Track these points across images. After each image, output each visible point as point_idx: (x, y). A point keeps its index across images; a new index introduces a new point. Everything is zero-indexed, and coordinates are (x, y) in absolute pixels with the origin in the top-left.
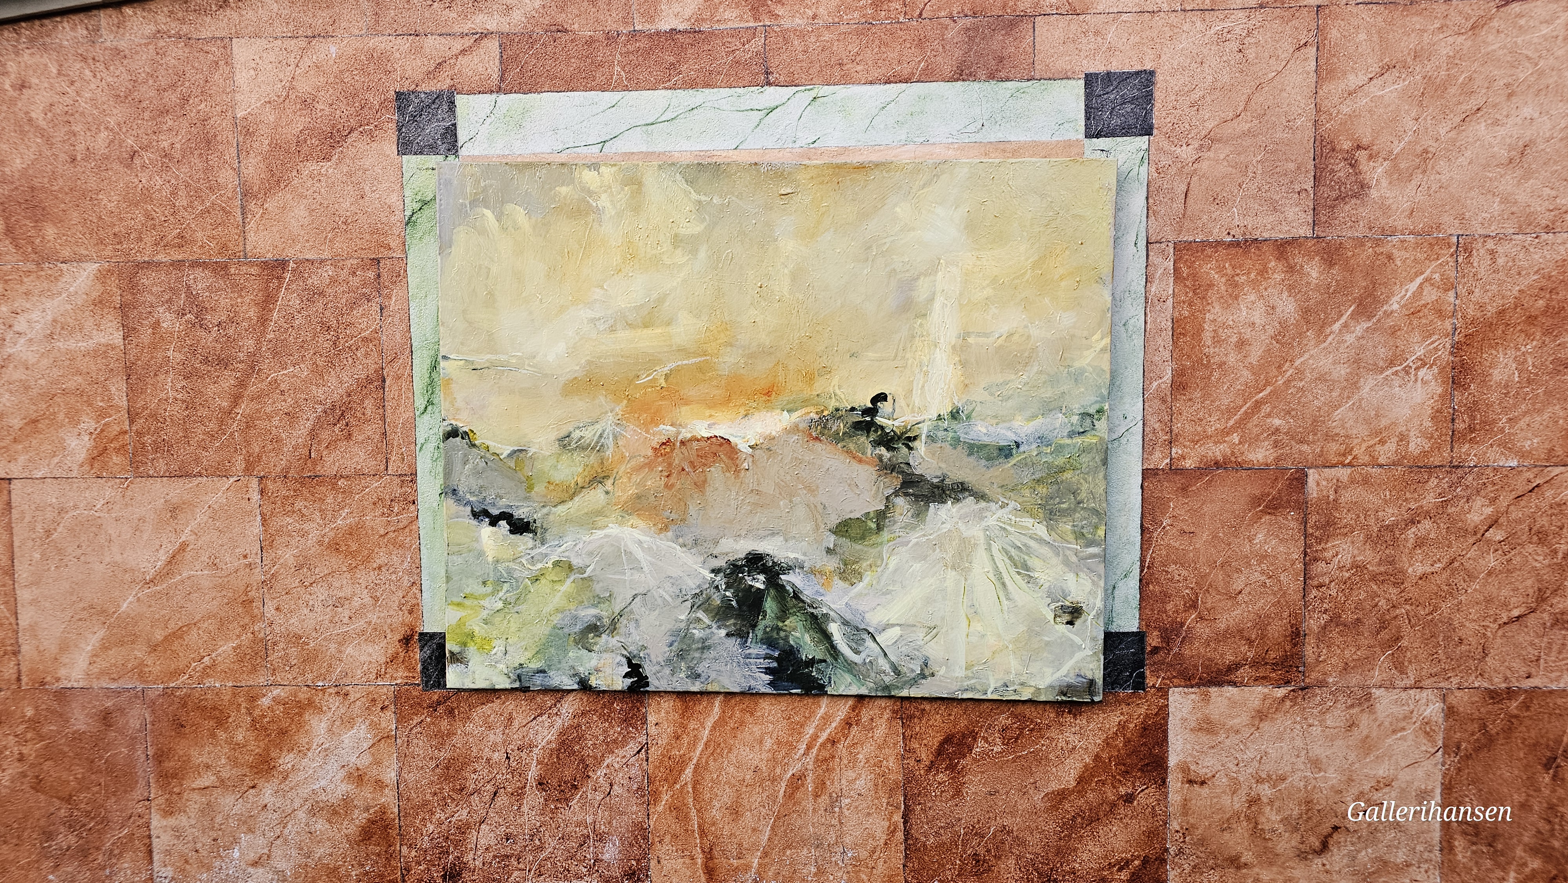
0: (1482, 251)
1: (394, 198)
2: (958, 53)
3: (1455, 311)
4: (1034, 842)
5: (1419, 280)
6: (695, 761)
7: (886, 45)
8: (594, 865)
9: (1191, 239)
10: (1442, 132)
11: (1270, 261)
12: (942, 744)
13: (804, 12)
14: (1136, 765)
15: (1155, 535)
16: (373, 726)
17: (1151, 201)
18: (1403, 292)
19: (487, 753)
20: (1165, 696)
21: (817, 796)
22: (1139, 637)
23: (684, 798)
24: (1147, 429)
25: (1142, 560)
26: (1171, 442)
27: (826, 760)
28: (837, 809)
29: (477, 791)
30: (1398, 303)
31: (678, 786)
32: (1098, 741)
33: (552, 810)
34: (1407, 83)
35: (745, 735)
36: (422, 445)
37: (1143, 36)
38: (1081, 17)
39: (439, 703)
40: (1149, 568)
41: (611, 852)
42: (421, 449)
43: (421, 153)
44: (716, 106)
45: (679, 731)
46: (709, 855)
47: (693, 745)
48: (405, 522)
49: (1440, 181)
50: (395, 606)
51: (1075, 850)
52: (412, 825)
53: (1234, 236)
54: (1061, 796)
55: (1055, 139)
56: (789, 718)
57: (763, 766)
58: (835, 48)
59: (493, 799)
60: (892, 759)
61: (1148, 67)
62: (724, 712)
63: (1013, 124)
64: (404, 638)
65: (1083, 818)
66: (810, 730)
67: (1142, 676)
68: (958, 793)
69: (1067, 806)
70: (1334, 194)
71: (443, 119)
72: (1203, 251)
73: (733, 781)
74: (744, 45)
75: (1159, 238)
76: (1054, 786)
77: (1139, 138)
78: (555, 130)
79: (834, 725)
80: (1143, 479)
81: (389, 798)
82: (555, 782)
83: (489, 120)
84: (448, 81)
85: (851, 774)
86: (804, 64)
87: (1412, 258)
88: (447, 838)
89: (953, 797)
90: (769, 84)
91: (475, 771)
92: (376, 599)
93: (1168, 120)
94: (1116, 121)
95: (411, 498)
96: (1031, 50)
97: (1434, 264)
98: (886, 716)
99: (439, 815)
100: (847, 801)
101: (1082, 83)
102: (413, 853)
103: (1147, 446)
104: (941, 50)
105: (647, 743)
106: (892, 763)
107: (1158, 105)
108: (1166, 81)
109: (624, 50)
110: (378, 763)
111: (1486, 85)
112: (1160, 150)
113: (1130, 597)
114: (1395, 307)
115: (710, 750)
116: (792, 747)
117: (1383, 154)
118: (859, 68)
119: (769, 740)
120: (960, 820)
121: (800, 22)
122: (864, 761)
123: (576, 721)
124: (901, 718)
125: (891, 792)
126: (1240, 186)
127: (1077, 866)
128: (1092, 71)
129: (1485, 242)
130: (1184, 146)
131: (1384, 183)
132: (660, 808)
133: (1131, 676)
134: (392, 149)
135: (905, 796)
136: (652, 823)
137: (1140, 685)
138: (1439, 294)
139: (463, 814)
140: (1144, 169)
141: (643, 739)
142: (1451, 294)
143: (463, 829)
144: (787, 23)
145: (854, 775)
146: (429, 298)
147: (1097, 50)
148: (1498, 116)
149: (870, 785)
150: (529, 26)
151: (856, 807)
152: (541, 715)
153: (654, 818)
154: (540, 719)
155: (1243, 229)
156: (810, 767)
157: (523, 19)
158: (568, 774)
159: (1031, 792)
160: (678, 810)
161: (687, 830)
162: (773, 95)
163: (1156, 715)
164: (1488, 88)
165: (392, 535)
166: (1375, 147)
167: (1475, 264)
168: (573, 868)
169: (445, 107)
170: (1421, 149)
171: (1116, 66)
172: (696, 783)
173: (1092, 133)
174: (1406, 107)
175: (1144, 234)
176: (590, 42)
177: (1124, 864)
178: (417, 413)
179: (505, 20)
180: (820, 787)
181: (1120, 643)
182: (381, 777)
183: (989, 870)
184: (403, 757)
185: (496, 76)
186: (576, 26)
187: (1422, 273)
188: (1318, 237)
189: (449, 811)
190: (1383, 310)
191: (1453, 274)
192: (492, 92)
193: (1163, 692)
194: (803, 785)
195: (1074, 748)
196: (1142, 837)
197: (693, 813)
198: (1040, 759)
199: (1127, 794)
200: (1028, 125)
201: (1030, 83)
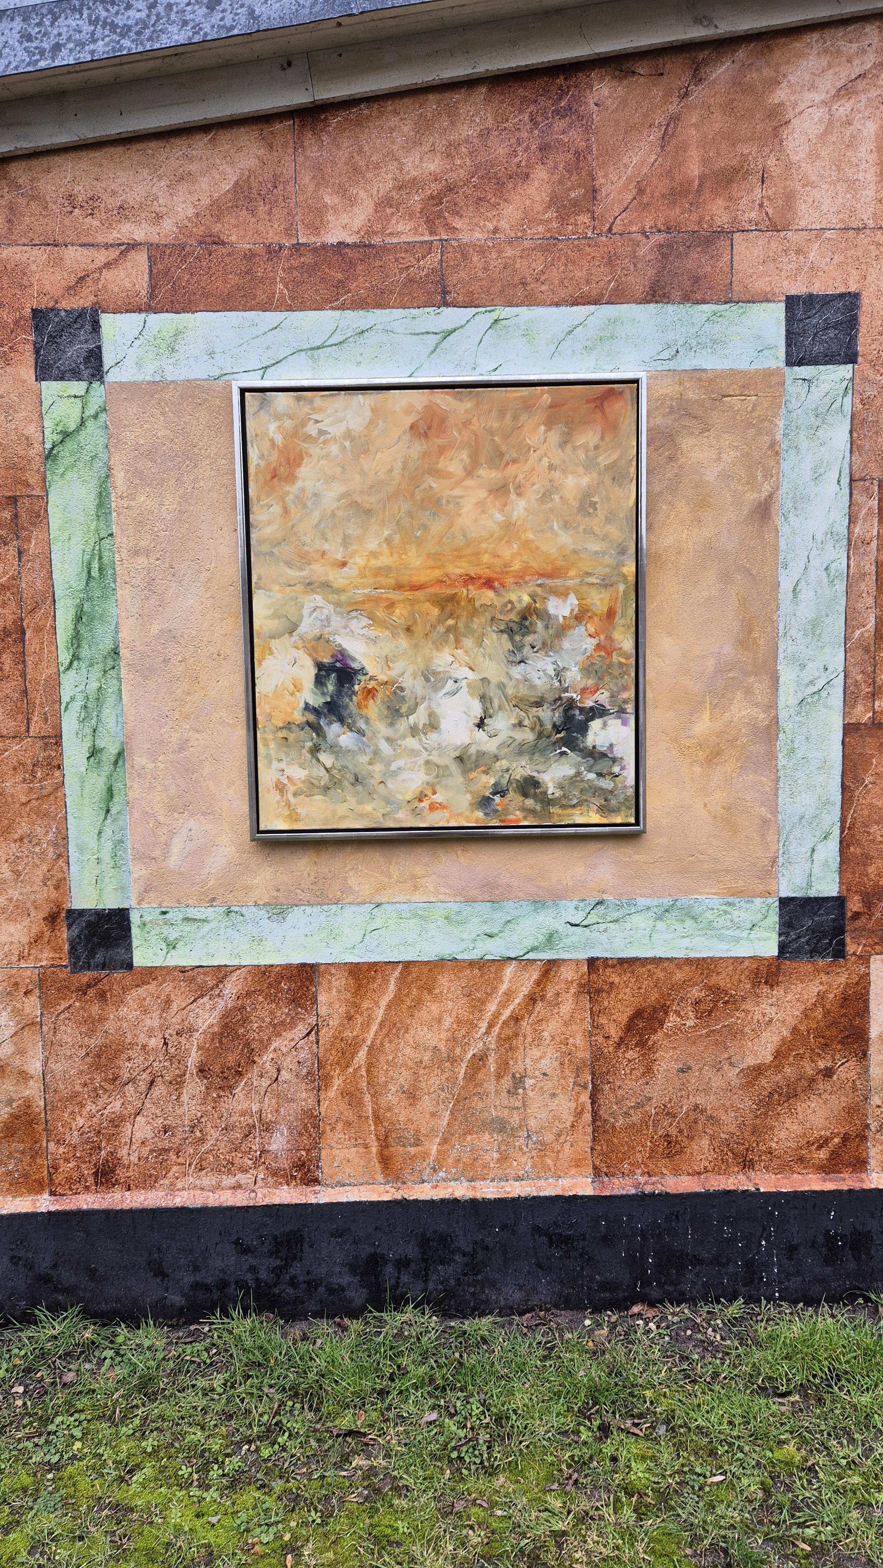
1: (31, 430)
2: (651, 272)
4: (729, 1122)
6: (369, 1043)
7: (574, 262)
8: (260, 1157)
12: (632, 1019)
13: (484, 226)
14: (836, 1037)
15: (857, 793)
16: (16, 1012)
17: (855, 435)
19: (142, 1039)
20: (867, 962)
21: (499, 1077)
22: (839, 902)
23: (358, 1083)
24: (849, 681)
25: (843, 820)
26: (873, 695)
27: (509, 1038)
28: (521, 1091)
29: (132, 1080)
31: (351, 1070)
32: (797, 1013)
33: (214, 1099)
35: (423, 1014)
36: (68, 704)
37: (849, 255)
38: (782, 234)
39: (89, 986)
40: (849, 828)
41: (278, 1142)
42: (66, 708)
43: (62, 379)
44: (389, 328)
45: (352, 1011)
46: (384, 1143)
47: (367, 1025)
48: (49, 789)
50: (38, 880)
51: (772, 1128)
52: (59, 1119)
54: (758, 1071)
55: (754, 367)
56: (470, 995)
57: (442, 1046)
58: (518, 266)
59: (150, 1089)
60: (579, 1037)
61: (853, 288)
62: (400, 990)
63: (709, 350)
64: (50, 916)
65: (780, 1095)
66: (492, 1007)
67: (842, 943)
68: (649, 1070)
69: (763, 1082)
71: (87, 341)
73: (410, 1063)
74: (418, 261)
75: (864, 475)
76: (750, 1061)
77: (842, 367)
78: (211, 354)
79: (517, 1001)
80: (844, 734)
81: (33, 1090)
82: (217, 1068)
83: (137, 343)
84: (92, 298)
85: (535, 1053)
86: (484, 283)
88: (99, 1132)
89: (643, 1074)
90: (446, 304)
91: (129, 1059)
92: (17, 874)
93: (874, 347)
94: (818, 349)
95: (55, 763)
96: (728, 270)
98: (572, 991)
99: (90, 1107)
100: (532, 1081)
101: (782, 306)
102: (61, 1150)
103: (849, 699)
104: (632, 268)
105: (317, 1025)
106: (579, 1040)
107: (863, 330)
108: (872, 305)
109: (287, 265)
110: (21, 1052)
112: (865, 379)
113: (830, 860)
115: (385, 1031)
116: (473, 1026)
118: (544, 288)
119: (448, 1019)
120: (650, 1099)
121: (480, 236)
122: (549, 1038)
123: (240, 1002)
124: (589, 993)
125: (578, 1071)
127: (774, 1145)
128: (793, 292)
132: (332, 1093)
133: (830, 944)
134: (28, 373)
135: (593, 1074)
136: (323, 1110)
137: (839, 953)
139: (116, 1106)
140: (848, 400)
141: (313, 1020)
143: (117, 1122)
144: (465, 237)
145: (539, 1054)
146: (73, 542)
147: (799, 269)
149: (556, 1064)
150: (181, 237)
151: (542, 1088)
152: (202, 996)
153: (325, 1105)
154: (201, 1001)
156: (493, 1046)
157: (175, 229)
158: (231, 1059)
159: (726, 1068)
160: (351, 1096)
161: (360, 1117)
162: (451, 316)
163: (857, 984)
165: (35, 803)
168: (237, 1161)
169: (88, 327)
171: (819, 288)
172: (370, 1067)
173: (793, 360)
175: (847, 471)
176: (250, 256)
177: (823, 1143)
178: (62, 669)
179: (154, 230)
180: (504, 1066)
181: (819, 909)
182: (25, 1068)
183: (682, 1151)
184: (49, 1045)
185: (144, 293)
186: (233, 238)
189: (101, 1102)
192: (140, 311)
193: (865, 959)
194: (484, 1066)
195: (771, 1021)
196: (843, 1113)
197: (367, 1098)
198: (735, 1033)
199: (826, 1068)
200: (726, 352)
201: (727, 306)
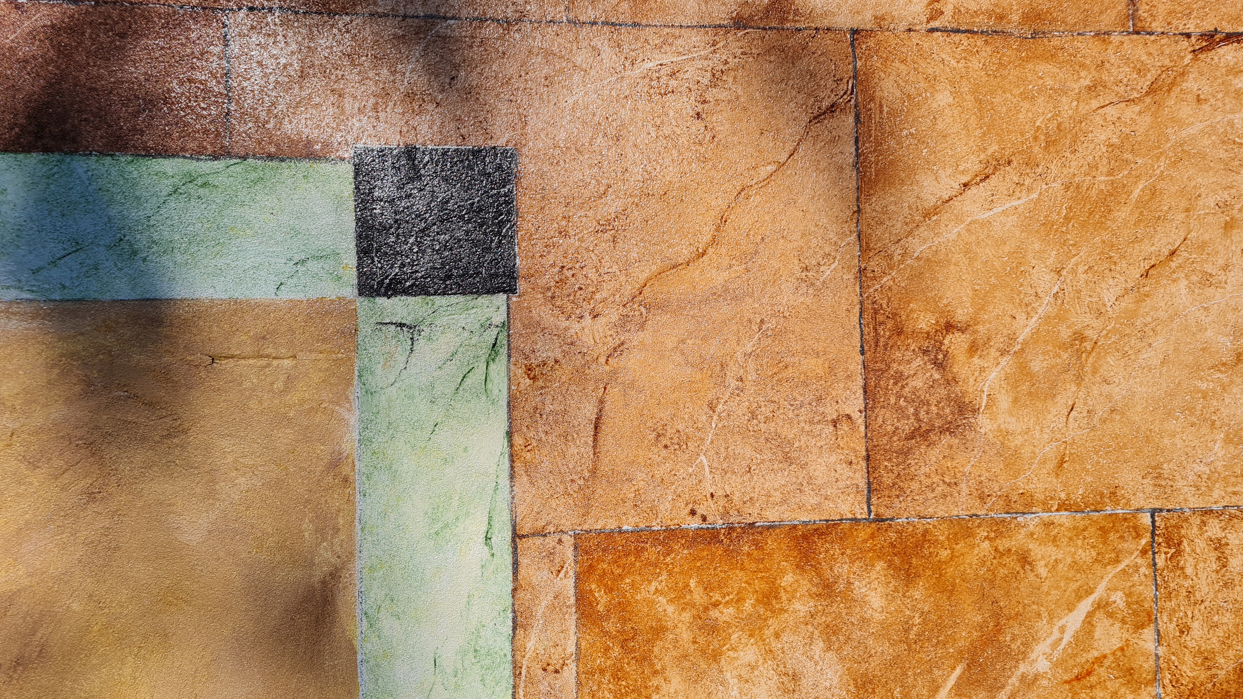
0: (1200, 544)
3: (1158, 669)
5: (1085, 606)
9: (612, 525)
10: (1109, 297)
11: (784, 572)
17: (517, 441)
18: (1056, 634)
30: (1048, 657)
34: (1034, 196)
38: (340, 21)
49: (1109, 397)
53: (704, 519)
55: (286, 295)
61: (497, 141)
70: (907, 426)
72: (639, 552)
75: (541, 524)
77: (484, 299)
87: (1069, 560)
93: (551, 259)
94: (428, 261)
97: (1113, 571)
101: (348, 167)
107: (525, 226)
108: (542, 174)
111: (1183, 204)
112: (533, 326)
114: (1043, 665)
117: (998, 341)
126: (712, 407)
128: (370, 143)
129: (1204, 523)
130: (588, 319)
131: (1004, 401)
138: (1126, 635)
140: (500, 367)
142: (1149, 633)
147: (382, 96)
148: (1209, 268)
155: (722, 502)
164: (1187, 210)
166: (980, 328)
167: (1189, 571)
170: (1069, 332)
173: (373, 284)
174: (1037, 246)
175: (507, 515)
187: (1089, 592)
188: (879, 519)
190: (1018, 673)
191: (1149, 592)
200: (220, 262)
201: (219, 165)
